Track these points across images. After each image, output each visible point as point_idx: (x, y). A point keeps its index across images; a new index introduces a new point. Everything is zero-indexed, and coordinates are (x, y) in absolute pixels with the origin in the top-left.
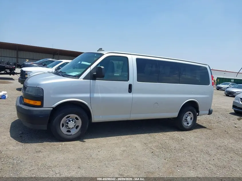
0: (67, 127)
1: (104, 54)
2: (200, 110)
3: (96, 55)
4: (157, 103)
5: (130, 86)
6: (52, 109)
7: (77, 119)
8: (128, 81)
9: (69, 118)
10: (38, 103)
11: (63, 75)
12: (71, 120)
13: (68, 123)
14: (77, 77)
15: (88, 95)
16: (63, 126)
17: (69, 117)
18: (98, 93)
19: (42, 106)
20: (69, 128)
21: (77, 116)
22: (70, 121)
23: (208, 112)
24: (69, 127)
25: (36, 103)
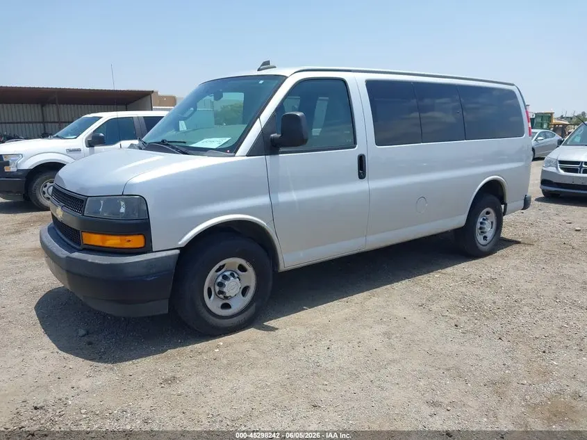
0: (221, 296)
1: (286, 77)
2: (508, 200)
3: (261, 82)
4: (422, 196)
5: (361, 159)
6: (177, 252)
7: (242, 268)
8: (354, 147)
9: (223, 270)
10: (137, 241)
11: (184, 150)
12: (227, 273)
13: (221, 285)
14: (230, 152)
15: (263, 200)
16: (210, 295)
17: (223, 266)
18: (287, 189)
19: (147, 248)
20: (226, 298)
21: (243, 262)
22: (225, 278)
23: (522, 203)
24: (227, 295)
25: (129, 241)
